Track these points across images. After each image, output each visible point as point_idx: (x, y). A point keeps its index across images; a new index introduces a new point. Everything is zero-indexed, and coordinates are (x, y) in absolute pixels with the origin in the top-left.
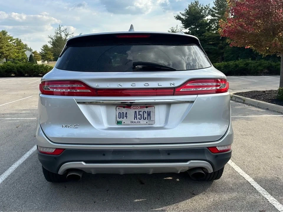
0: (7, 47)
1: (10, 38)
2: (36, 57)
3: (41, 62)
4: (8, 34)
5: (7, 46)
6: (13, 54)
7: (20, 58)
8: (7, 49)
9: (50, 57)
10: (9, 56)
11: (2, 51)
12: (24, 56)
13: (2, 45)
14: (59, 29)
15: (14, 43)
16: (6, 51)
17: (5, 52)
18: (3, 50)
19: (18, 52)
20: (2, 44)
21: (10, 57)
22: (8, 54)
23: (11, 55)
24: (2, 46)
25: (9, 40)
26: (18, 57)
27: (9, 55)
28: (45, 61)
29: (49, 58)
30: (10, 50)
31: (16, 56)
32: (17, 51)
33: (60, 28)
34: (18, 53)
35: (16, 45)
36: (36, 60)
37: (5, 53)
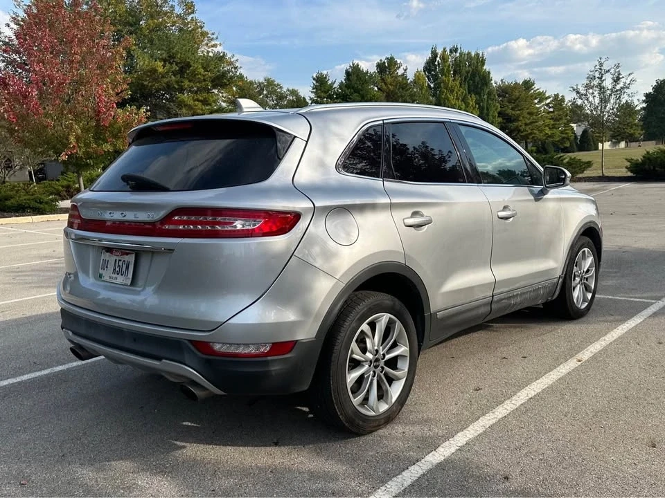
0: (528, 116)
1: (539, 95)
2: (597, 135)
3: (609, 146)
4: (536, 87)
5: (530, 114)
6: (541, 131)
7: (557, 140)
8: (528, 122)
9: (632, 132)
10: (531, 137)
11: (517, 127)
12: (567, 133)
13: (518, 112)
14: (598, 67)
15: (547, 105)
16: (526, 124)
17: (523, 127)
18: (520, 123)
19: (553, 125)
20: (519, 110)
21: (533, 137)
22: (529, 132)
23: (535, 134)
24: (519, 115)
25: (536, 101)
26: (552, 136)
27: (531, 134)
28: (619, 142)
29: (631, 135)
30: (536, 122)
31: (547, 134)
32: (552, 122)
33: (601, 65)
34: (553, 128)
35: (551, 110)
36: (595, 140)
37: (525, 130)
